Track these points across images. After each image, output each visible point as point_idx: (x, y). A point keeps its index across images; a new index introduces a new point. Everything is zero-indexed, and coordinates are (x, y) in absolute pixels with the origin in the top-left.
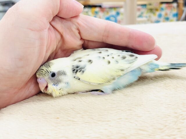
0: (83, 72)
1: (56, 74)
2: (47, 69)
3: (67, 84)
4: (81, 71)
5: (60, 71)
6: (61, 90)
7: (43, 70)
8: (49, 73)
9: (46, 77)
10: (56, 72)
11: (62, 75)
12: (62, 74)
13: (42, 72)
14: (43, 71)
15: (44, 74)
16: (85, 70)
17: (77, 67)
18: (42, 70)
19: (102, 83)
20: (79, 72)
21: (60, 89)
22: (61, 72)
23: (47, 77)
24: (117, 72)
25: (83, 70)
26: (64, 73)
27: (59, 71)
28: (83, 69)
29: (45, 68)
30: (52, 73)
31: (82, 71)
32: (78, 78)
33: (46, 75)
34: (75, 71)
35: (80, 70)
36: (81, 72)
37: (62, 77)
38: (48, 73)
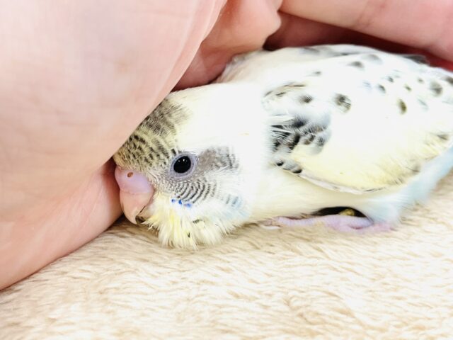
0: (322, 142)
1: (194, 162)
2: (157, 137)
3: (230, 203)
4: (312, 138)
5: (214, 152)
6: (198, 224)
7: (143, 141)
8: (166, 154)
9: (152, 172)
10: (197, 154)
11: (218, 167)
12: (219, 164)
13: (137, 150)
14: (143, 146)
15: (146, 160)
16: (329, 135)
17: (299, 124)
18: (138, 144)
19: (381, 186)
20: (307, 143)
21: (197, 221)
22: (217, 155)
23: (159, 170)
24: (428, 145)
25: (319, 135)
26: (227, 162)
27: (208, 151)
28: (321, 130)
29: (150, 132)
30: (178, 155)
31: (316, 141)
32: (296, 169)
33: (154, 164)
34: (290, 139)
35: (308, 136)
36: (313, 145)
37: (216, 177)
38: (162, 156)
